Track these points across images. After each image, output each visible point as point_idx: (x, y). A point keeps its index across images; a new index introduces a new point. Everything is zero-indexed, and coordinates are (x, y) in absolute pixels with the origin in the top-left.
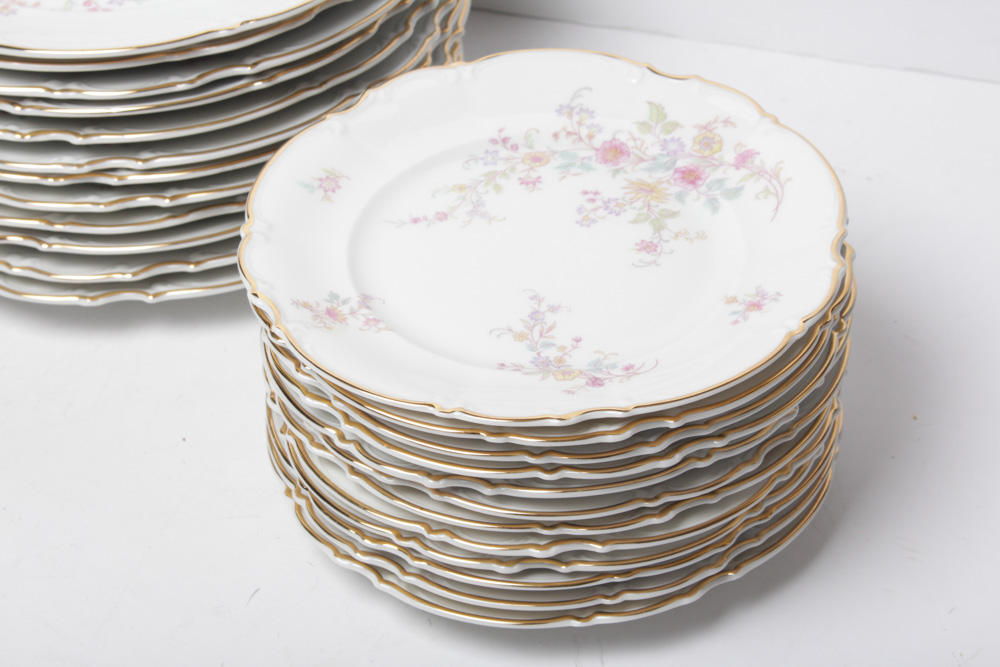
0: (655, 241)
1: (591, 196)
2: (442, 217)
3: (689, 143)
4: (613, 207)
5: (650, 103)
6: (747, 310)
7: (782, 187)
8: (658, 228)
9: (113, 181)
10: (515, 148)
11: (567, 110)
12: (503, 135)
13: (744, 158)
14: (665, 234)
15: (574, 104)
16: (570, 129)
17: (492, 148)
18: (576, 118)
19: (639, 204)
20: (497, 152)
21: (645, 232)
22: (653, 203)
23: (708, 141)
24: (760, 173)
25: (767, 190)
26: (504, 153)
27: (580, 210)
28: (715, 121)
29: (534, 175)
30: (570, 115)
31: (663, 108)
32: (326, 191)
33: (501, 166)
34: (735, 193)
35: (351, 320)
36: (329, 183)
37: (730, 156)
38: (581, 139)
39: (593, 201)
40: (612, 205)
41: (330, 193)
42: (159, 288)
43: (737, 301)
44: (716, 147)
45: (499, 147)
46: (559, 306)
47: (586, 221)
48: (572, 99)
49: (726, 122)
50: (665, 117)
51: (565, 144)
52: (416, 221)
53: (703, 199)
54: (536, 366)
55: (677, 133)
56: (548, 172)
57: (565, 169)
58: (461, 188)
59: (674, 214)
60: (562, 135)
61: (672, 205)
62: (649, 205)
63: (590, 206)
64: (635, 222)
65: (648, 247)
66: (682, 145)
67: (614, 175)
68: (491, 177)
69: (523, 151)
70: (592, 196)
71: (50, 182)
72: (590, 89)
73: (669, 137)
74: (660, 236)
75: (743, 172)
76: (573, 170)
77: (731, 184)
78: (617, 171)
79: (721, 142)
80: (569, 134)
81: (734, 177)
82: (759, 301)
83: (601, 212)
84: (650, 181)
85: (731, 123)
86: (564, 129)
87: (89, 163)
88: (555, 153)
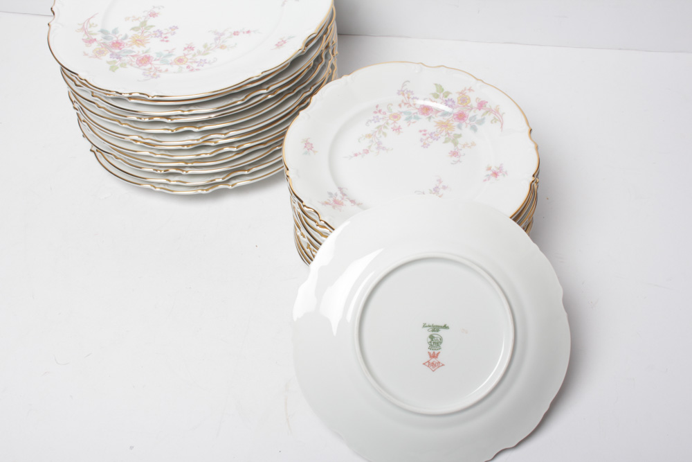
0: (456, 150)
2: (367, 151)
3: (456, 101)
4: (434, 136)
5: (436, 84)
7: (501, 117)
8: (456, 144)
9: (213, 144)
10: (385, 113)
11: (401, 92)
12: (379, 109)
13: (481, 105)
14: (459, 146)
15: (403, 89)
16: (405, 102)
17: (376, 115)
18: (406, 95)
19: (444, 133)
20: (378, 116)
21: (450, 147)
22: (449, 132)
23: (464, 100)
24: (489, 111)
25: (495, 119)
26: (381, 116)
27: (421, 140)
28: (465, 90)
29: (397, 125)
30: (403, 94)
31: (441, 86)
33: (382, 123)
34: (481, 122)
37: (474, 104)
38: (410, 106)
39: (425, 135)
40: (433, 135)
42: (233, 182)
44: (468, 101)
45: (378, 114)
47: (425, 146)
48: (403, 87)
49: (470, 90)
50: (443, 90)
51: (404, 108)
52: (356, 155)
53: (469, 126)
55: (450, 97)
56: (401, 122)
57: (408, 119)
58: (369, 136)
59: (460, 136)
60: (403, 105)
61: (457, 131)
62: (448, 133)
63: (424, 137)
64: (445, 142)
65: (454, 154)
66: (453, 102)
67: (429, 121)
68: (379, 128)
69: (388, 114)
70: (424, 132)
71: (186, 147)
72: (409, 81)
73: (447, 99)
75: (483, 111)
76: (413, 120)
77: (479, 117)
78: (430, 118)
79: (469, 99)
80: (405, 104)
81: (479, 114)
83: (430, 140)
84: (445, 121)
85: (472, 90)
86: (403, 101)
87: (201, 138)
88: (401, 113)
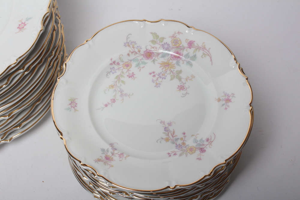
0: (182, 84)
1: (153, 74)
2: (114, 101)
3: (170, 43)
4: (162, 76)
5: (151, 33)
6: (226, 103)
7: (209, 52)
8: (180, 79)
10: (118, 64)
11: (127, 44)
12: (113, 60)
13: (191, 44)
14: (183, 81)
15: (128, 41)
16: (132, 51)
17: (112, 67)
18: (131, 46)
19: (168, 72)
20: (114, 67)
21: (176, 82)
22: (172, 70)
23: (176, 42)
24: (198, 48)
25: (204, 54)
26: (116, 67)
27: (153, 81)
28: (175, 34)
29: (131, 72)
30: (129, 46)
31: (156, 34)
32: (74, 108)
33: (118, 73)
34: (194, 57)
35: (114, 158)
36: (73, 104)
37: (185, 45)
38: (136, 53)
39: (154, 76)
40: (161, 75)
41: (75, 108)
43: (221, 100)
44: (179, 42)
45: (114, 65)
46: (171, 123)
47: (158, 85)
48: (127, 40)
49: (179, 33)
50: (158, 36)
51: (132, 56)
52: (106, 106)
53: (185, 62)
54: (179, 149)
55: (165, 41)
56: (134, 69)
57: (138, 65)
58: (112, 86)
59: (180, 72)
60: (130, 53)
61: (178, 68)
62: (172, 71)
63: (155, 79)
64: (171, 79)
65: (181, 88)
66: (168, 45)
67: (154, 63)
68: (118, 78)
69: (121, 63)
72: (131, 34)
73: (163, 43)
74: (182, 82)
75: (193, 49)
76: (142, 66)
77: (191, 55)
78: (154, 61)
79: (180, 40)
80: (132, 52)
81: (191, 51)
82: (228, 98)
83: (160, 80)
84: (166, 61)
85: (180, 33)
86: (130, 51)
88: (131, 60)
